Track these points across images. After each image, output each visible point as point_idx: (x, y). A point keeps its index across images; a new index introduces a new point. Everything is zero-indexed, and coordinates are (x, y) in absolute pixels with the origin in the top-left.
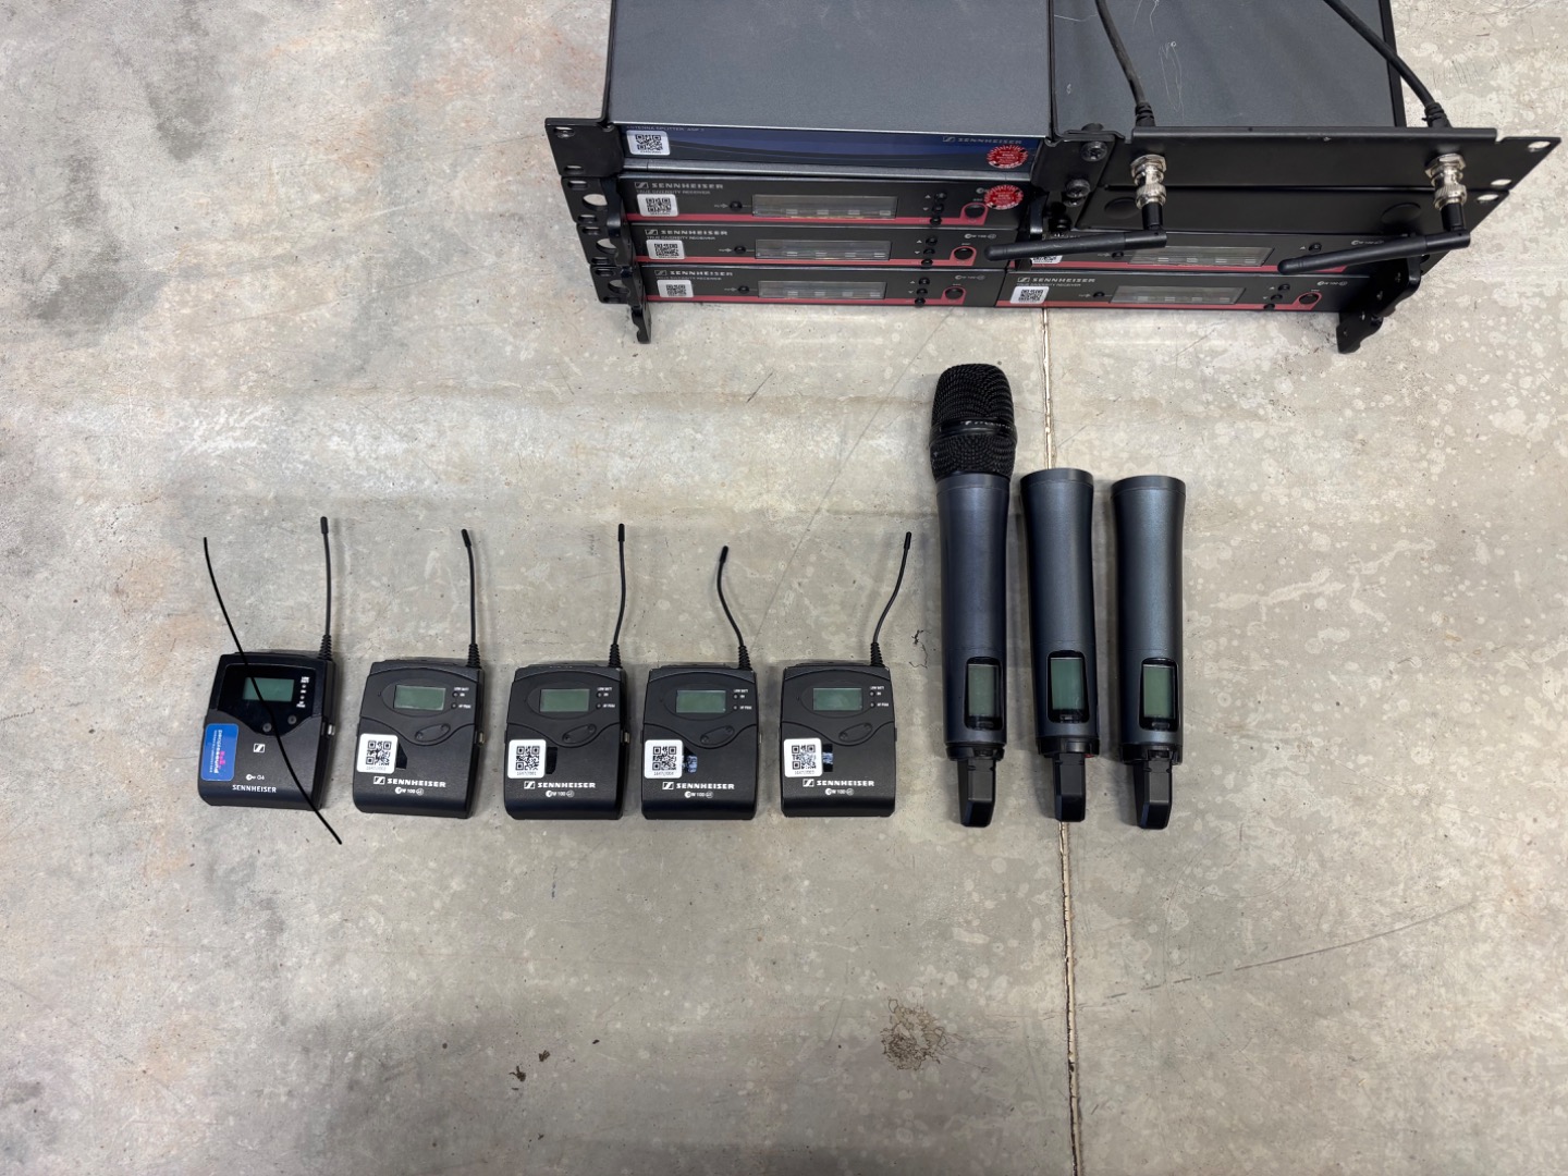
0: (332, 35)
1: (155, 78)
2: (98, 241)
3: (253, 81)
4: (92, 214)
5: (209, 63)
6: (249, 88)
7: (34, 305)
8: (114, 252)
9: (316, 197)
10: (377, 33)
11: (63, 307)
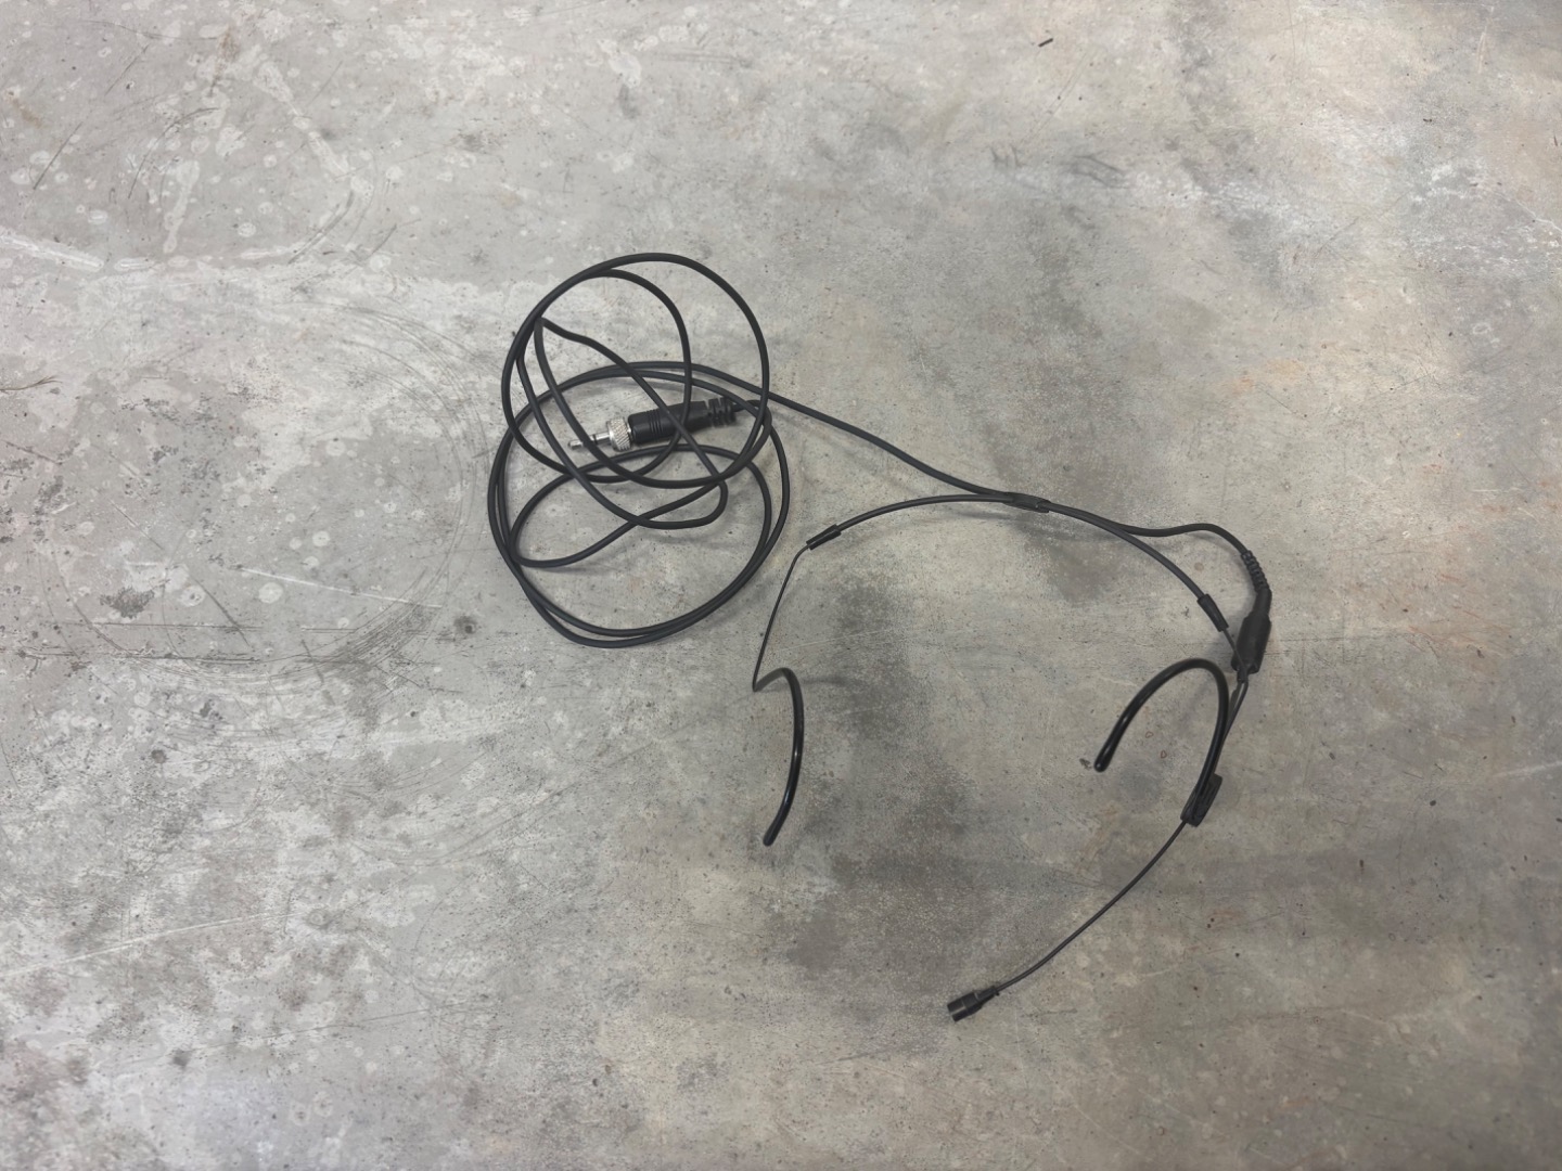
0: (1350, 360)
1: (1003, 416)
2: (913, 775)
3: (1207, 443)
4: (895, 706)
5: (1110, 395)
6: (1200, 455)
7: (777, 924)
8: (951, 806)
9: (1381, 717)
10: (1440, 363)
11: (844, 939)
